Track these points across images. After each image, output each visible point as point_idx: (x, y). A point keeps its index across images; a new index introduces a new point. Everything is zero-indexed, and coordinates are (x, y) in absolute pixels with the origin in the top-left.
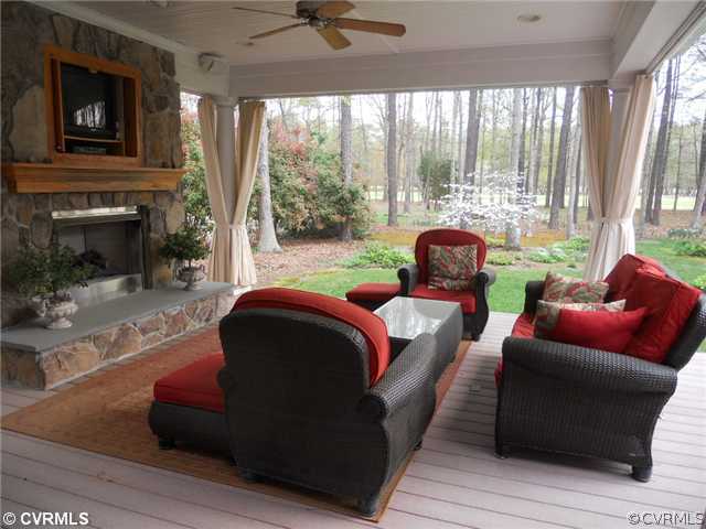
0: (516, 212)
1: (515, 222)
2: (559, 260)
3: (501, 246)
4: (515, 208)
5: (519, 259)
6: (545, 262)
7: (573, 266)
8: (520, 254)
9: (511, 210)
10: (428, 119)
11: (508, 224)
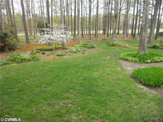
0: (64, 37)
1: (65, 40)
2: (79, 52)
3: (61, 48)
4: (64, 36)
5: (67, 53)
6: (75, 53)
7: (84, 54)
8: (67, 51)
9: (63, 37)
10: (39, 12)
11: (63, 41)
